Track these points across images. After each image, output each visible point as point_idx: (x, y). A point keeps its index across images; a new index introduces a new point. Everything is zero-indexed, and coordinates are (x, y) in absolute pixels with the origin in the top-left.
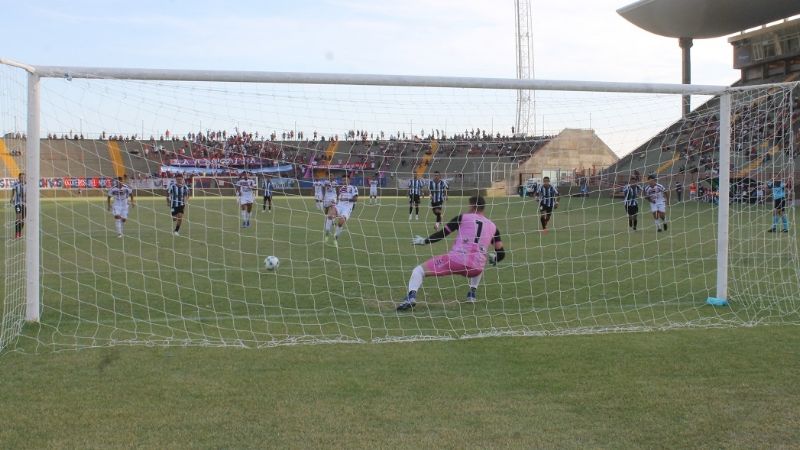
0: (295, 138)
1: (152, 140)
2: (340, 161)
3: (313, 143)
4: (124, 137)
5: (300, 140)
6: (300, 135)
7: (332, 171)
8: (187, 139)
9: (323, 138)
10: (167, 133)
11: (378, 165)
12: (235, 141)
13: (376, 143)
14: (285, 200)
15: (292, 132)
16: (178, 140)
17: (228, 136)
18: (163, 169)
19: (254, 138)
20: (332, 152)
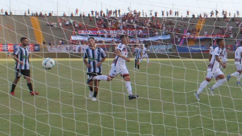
0: (173, 16)
1: (64, 16)
2: (206, 33)
3: (186, 19)
4: (43, 14)
5: (177, 16)
6: (177, 13)
7: (202, 40)
8: (91, 15)
9: (194, 16)
10: (77, 11)
11: (235, 36)
12: (127, 17)
13: (233, 20)
14: (169, 61)
15: (171, 11)
16: (84, 16)
17: (122, 13)
18: (73, 38)
19: (141, 16)
20: (200, 25)
